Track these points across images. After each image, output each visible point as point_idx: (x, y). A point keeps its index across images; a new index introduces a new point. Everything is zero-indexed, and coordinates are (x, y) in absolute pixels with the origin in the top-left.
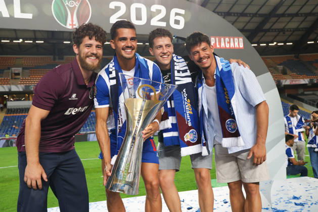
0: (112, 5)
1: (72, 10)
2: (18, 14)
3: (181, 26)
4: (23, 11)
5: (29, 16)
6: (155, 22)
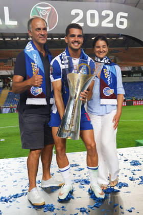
0: (73, 12)
1: (44, 17)
2: (8, 22)
3: (124, 26)
6: (105, 24)
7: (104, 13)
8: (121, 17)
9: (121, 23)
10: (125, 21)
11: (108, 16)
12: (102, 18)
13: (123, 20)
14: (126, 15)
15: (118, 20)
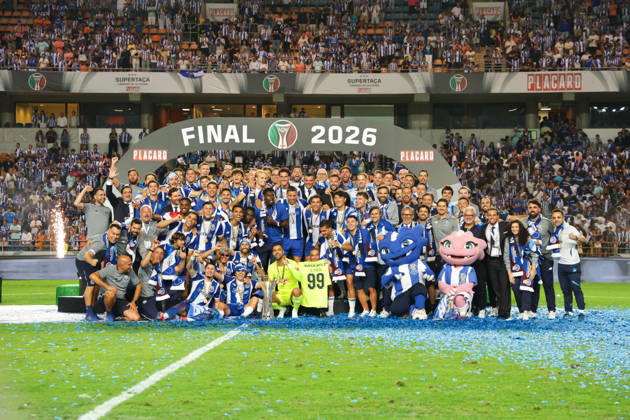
0: (314, 129)
1: (283, 135)
2: (246, 140)
3: (373, 143)
4: (248, 138)
5: (253, 141)
6: (349, 141)
7: (348, 129)
8: (369, 133)
9: (369, 140)
10: (374, 138)
11: (353, 132)
12: (346, 135)
13: (370, 136)
14: (374, 130)
15: (365, 136)
